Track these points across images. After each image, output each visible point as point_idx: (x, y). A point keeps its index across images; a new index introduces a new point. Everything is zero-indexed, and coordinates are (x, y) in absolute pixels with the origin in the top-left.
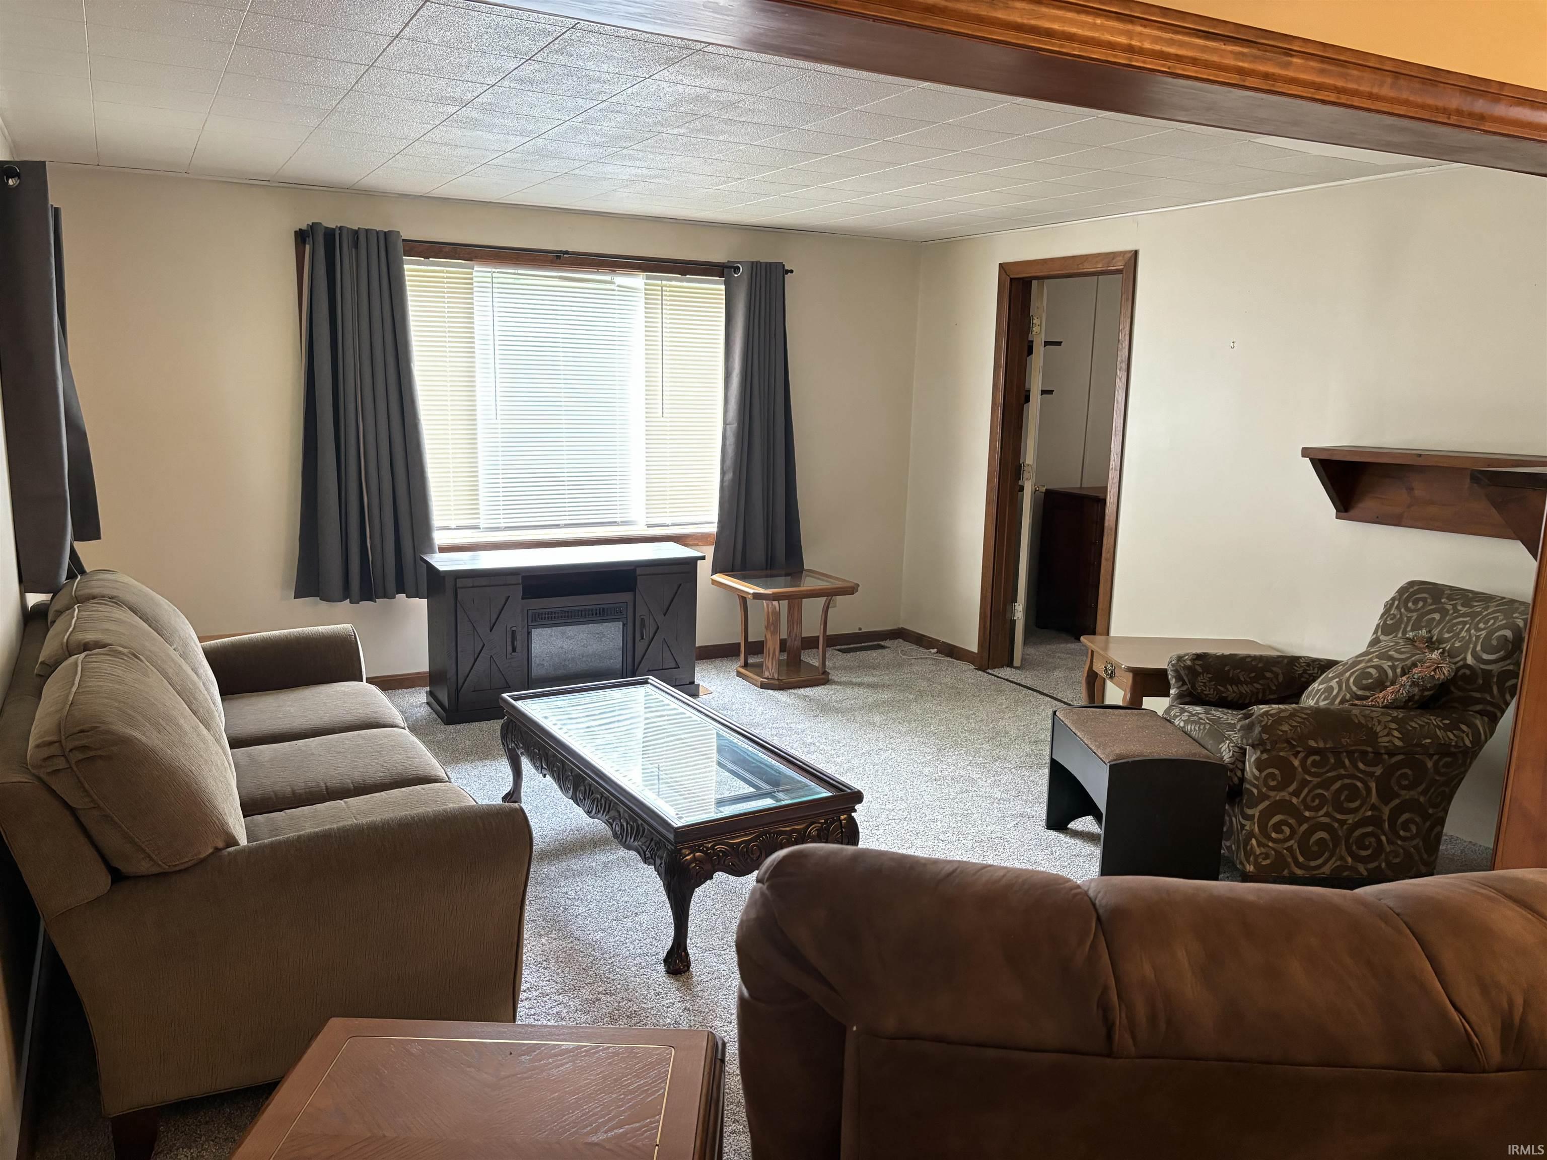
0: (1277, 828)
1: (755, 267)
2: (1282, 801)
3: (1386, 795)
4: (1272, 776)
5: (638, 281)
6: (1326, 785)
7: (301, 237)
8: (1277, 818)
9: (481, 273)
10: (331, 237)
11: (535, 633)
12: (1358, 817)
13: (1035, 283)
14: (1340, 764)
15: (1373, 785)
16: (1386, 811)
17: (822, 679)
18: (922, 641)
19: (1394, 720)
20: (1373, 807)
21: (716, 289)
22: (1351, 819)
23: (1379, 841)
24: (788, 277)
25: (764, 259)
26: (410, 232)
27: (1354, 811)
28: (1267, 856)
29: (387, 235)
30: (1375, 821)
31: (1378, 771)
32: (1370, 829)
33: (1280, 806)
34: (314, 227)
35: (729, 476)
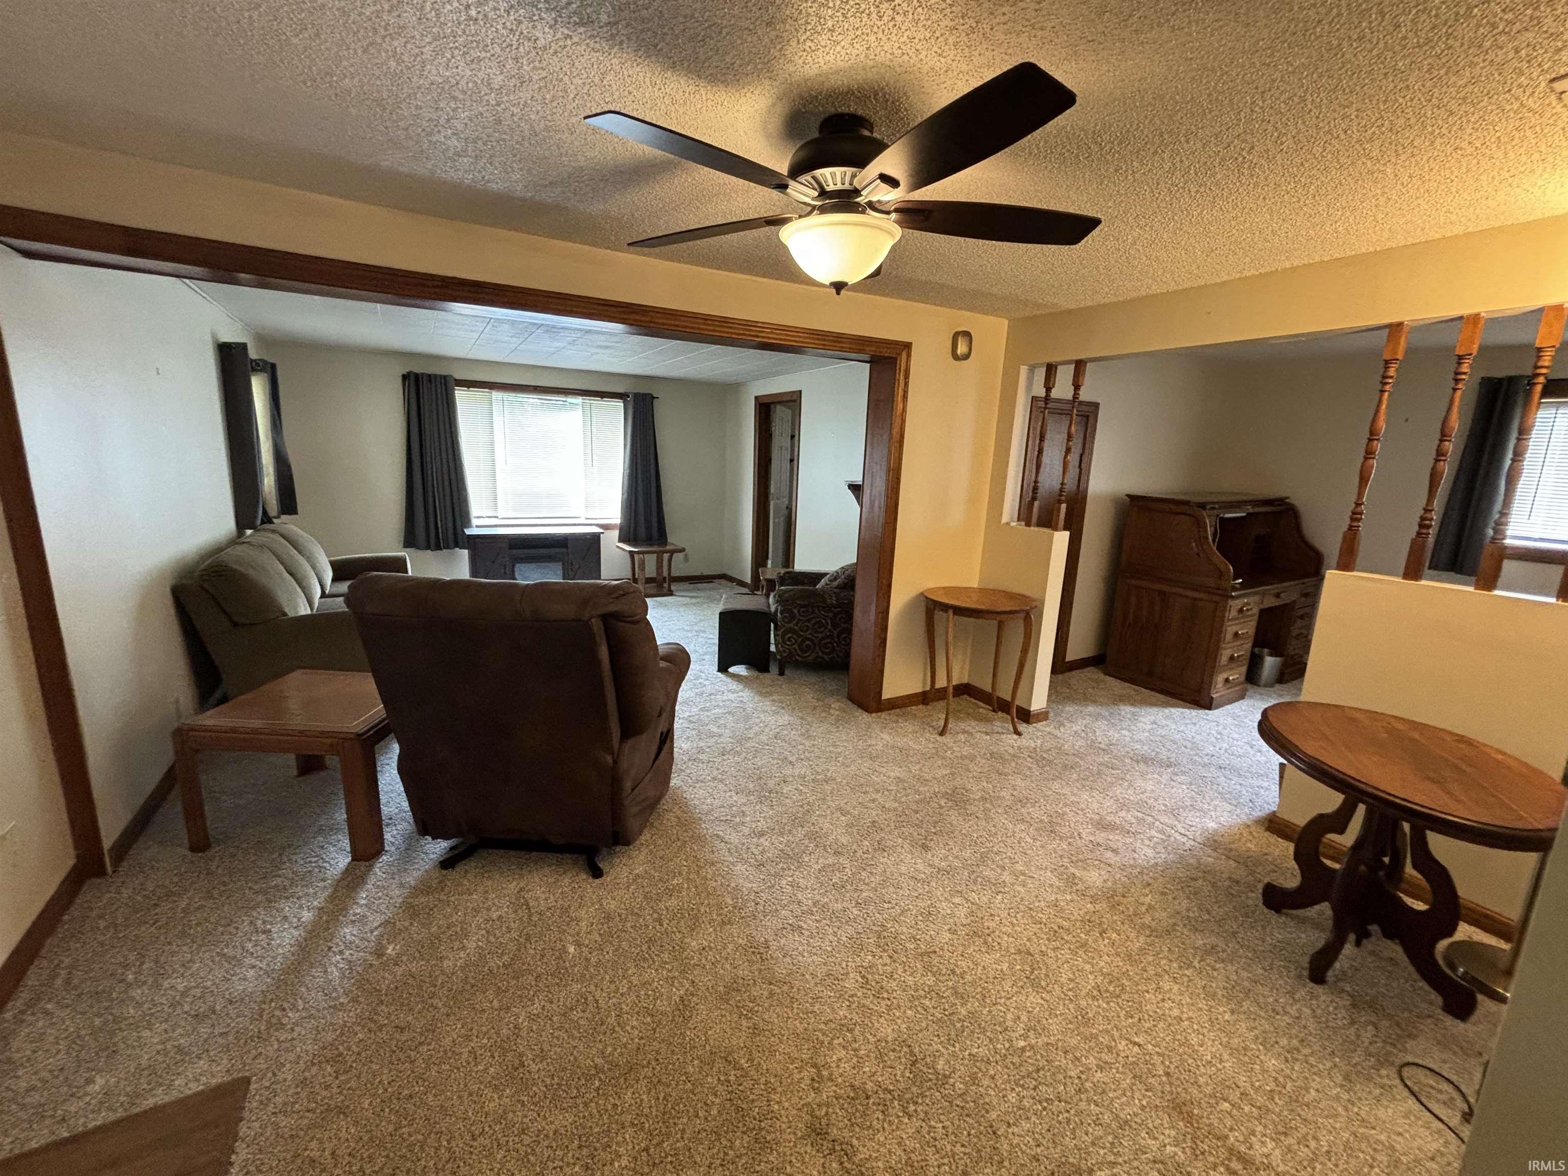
0: (789, 639)
1: (636, 395)
2: (791, 628)
3: (835, 626)
4: (785, 617)
5: (579, 400)
6: (809, 621)
7: (405, 377)
8: (789, 635)
9: (496, 395)
10: (417, 376)
11: (517, 565)
12: (823, 634)
13: (772, 406)
14: (813, 612)
15: (829, 621)
16: (835, 632)
17: (670, 593)
18: (731, 579)
19: (835, 593)
20: (830, 631)
21: (619, 405)
22: (820, 636)
23: (833, 646)
24: (655, 400)
25: (642, 391)
26: (459, 376)
27: (822, 632)
28: (785, 652)
29: (445, 377)
30: (831, 636)
31: (831, 615)
32: (828, 640)
33: (791, 630)
34: (409, 373)
35: (625, 496)
